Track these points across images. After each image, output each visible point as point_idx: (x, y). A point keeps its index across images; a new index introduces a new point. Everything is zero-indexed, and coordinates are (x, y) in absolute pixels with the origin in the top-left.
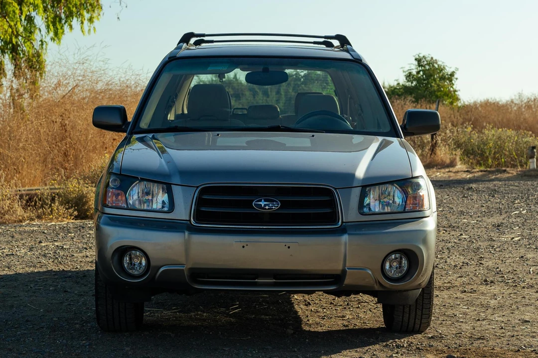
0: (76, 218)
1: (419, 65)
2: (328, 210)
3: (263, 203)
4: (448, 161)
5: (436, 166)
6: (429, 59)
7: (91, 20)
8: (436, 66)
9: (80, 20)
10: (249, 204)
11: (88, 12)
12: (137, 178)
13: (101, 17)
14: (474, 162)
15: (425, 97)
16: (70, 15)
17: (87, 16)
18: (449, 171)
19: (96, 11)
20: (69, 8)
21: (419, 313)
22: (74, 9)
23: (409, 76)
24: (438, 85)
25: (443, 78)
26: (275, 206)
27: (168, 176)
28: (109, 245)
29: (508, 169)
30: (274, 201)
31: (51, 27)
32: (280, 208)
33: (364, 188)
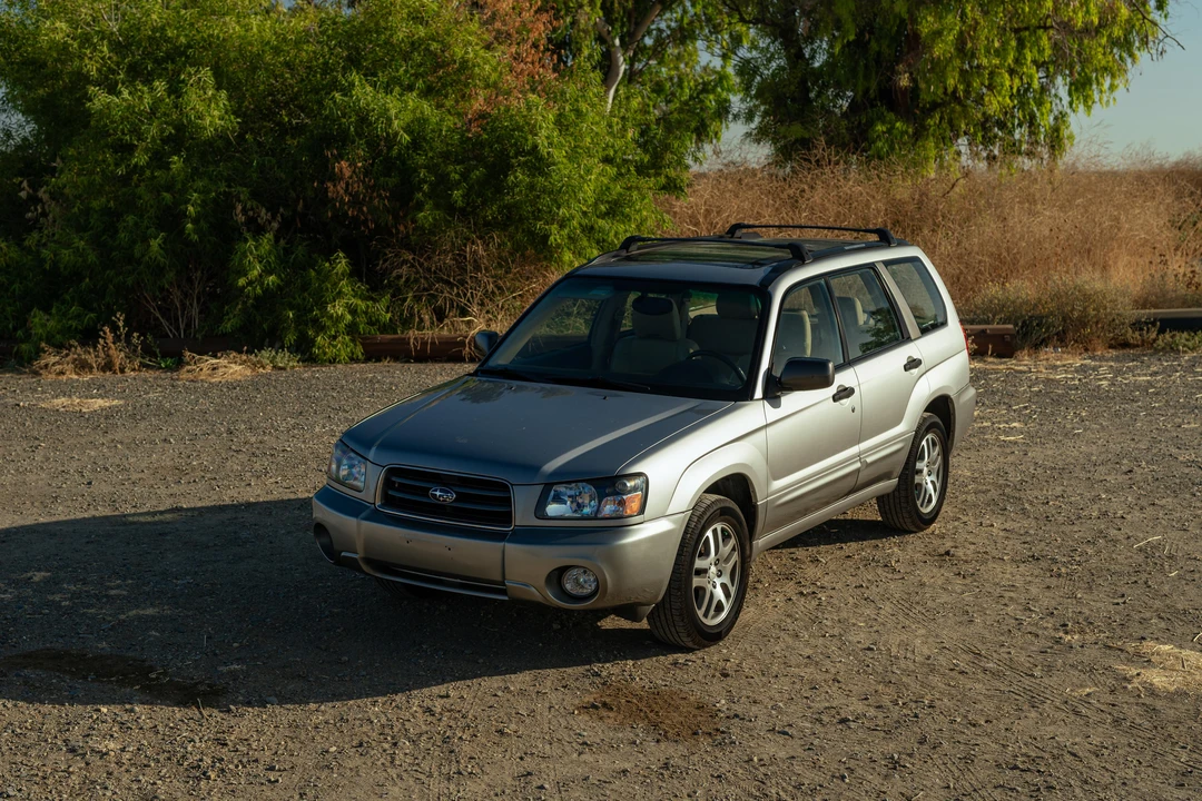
3: (438, 494)
7: (1110, 88)
17: (1107, 82)
19: (1118, 77)
26: (450, 498)
30: (448, 492)
32: (456, 500)
33: (548, 486)
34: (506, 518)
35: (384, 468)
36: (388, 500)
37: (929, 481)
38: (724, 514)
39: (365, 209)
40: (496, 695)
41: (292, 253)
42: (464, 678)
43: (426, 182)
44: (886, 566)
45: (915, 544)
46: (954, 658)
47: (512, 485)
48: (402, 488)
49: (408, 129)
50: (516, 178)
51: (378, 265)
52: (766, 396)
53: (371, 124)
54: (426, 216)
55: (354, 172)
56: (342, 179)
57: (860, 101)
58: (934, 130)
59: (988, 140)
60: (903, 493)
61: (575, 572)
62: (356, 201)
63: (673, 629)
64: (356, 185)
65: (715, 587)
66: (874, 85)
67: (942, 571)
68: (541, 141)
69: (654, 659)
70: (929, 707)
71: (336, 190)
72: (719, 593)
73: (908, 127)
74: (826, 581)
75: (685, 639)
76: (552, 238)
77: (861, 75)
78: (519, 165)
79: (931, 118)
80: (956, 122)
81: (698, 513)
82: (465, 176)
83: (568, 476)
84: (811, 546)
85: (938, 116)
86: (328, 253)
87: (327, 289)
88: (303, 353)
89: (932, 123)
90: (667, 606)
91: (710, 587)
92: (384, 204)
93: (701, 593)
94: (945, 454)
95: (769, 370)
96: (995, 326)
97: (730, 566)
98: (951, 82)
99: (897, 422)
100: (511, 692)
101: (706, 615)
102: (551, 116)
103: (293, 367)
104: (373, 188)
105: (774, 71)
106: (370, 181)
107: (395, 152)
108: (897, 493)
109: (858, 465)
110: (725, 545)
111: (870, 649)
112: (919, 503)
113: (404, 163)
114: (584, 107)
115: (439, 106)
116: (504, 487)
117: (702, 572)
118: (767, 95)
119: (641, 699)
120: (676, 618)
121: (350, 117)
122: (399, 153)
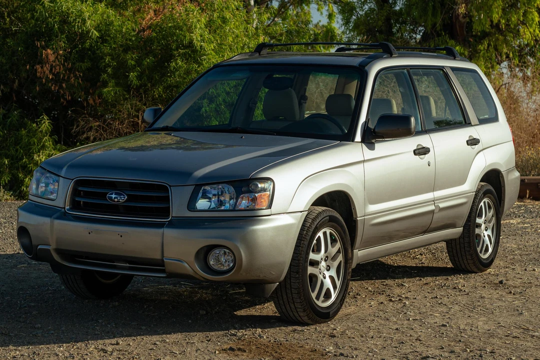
2: (164, 206)
3: (113, 196)
10: (104, 196)
26: (123, 199)
30: (122, 194)
32: (126, 201)
33: (198, 187)
34: (166, 212)
35: (73, 180)
36: (75, 205)
37: (486, 234)
38: (332, 221)
39: (64, 85)
40: (155, 344)
41: (9, 118)
42: (130, 336)
43: (110, 66)
44: (455, 288)
45: (475, 279)
46: (508, 331)
47: (170, 186)
48: (87, 194)
49: (97, 28)
50: (177, 64)
51: (72, 129)
52: (363, 141)
53: (70, 23)
54: (110, 91)
55: (57, 58)
56: (48, 62)
57: (429, 32)
58: (484, 54)
59: (523, 65)
60: (467, 240)
61: (217, 251)
62: (57, 79)
63: (292, 306)
64: (58, 68)
65: (325, 278)
66: (439, 21)
67: (497, 291)
68: (196, 37)
69: (278, 328)
70: (491, 353)
71: (44, 71)
72: (328, 283)
73: (464, 50)
74: (409, 295)
75: (301, 314)
76: (203, 109)
77: (430, 13)
78: (179, 56)
79: (482, 44)
80: (499, 48)
81: (312, 217)
82: (139, 62)
83: (213, 179)
84: (398, 279)
85: (486, 43)
86: (35, 116)
87: (34, 143)
88: (15, 191)
89: (482, 48)
90: (288, 286)
91: (321, 277)
92: (78, 83)
93: (314, 279)
94: (498, 215)
95: (366, 123)
96: (531, 177)
97: (336, 263)
98: (496, 17)
99: (462, 181)
100: (167, 342)
101: (318, 298)
102: (203, 20)
103: (7, 199)
104: (70, 70)
105: (366, 12)
106: (68, 65)
107: (87, 45)
108: (462, 240)
109: (432, 208)
110: (333, 246)
111: (443, 325)
112: (479, 249)
113: (94, 53)
114: (228, 15)
115: (121, 15)
116: (164, 189)
117: (315, 264)
118: (361, 27)
119: (267, 347)
120: (295, 296)
121: (55, 18)
122: (91, 46)
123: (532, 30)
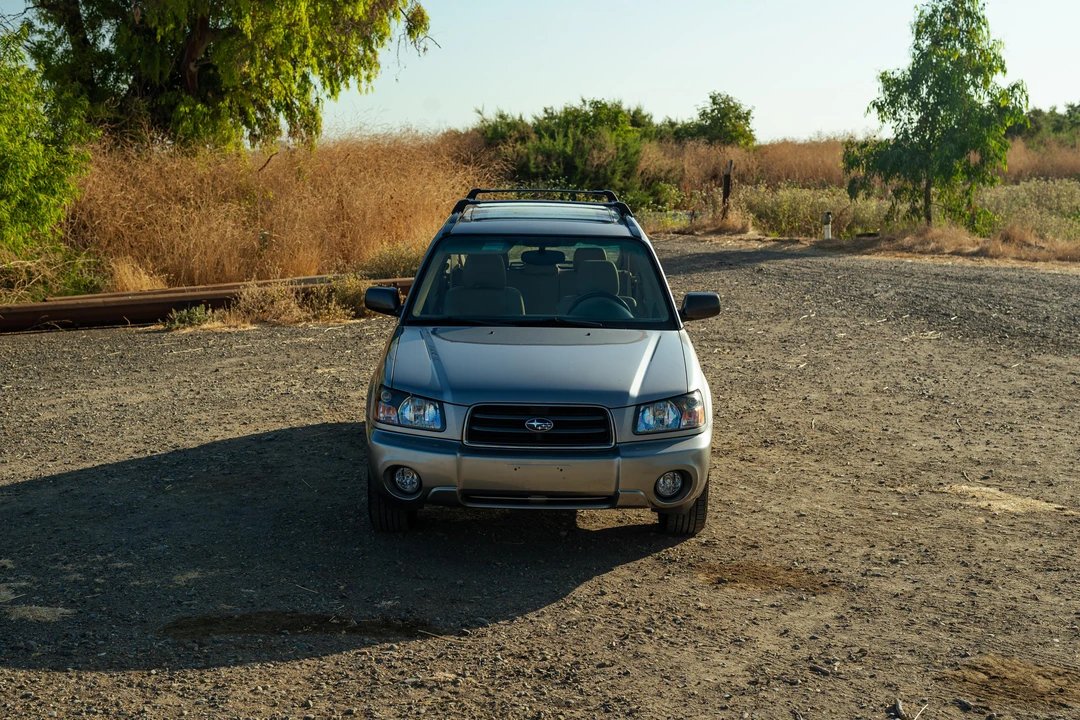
0: (354, 317)
1: (714, 103)
2: (602, 430)
3: (535, 424)
4: (740, 226)
5: (727, 231)
6: (724, 97)
7: (368, 78)
8: (732, 104)
9: (357, 77)
10: (521, 424)
11: (365, 69)
12: (408, 394)
13: (379, 76)
14: (767, 226)
15: (719, 138)
16: (347, 73)
17: (364, 73)
18: (741, 239)
19: (374, 69)
20: (345, 66)
21: (693, 518)
22: (351, 66)
23: (704, 114)
24: (733, 125)
25: (739, 117)
26: (548, 426)
27: (440, 392)
28: (380, 465)
29: (801, 239)
30: (547, 421)
31: (327, 83)
32: (553, 429)
33: (638, 407)
34: (606, 437)
35: (470, 407)
36: (472, 435)
47: (608, 409)
79: (223, 101)
83: (652, 397)
85: (228, 100)
89: (223, 106)
123: (286, 85)
